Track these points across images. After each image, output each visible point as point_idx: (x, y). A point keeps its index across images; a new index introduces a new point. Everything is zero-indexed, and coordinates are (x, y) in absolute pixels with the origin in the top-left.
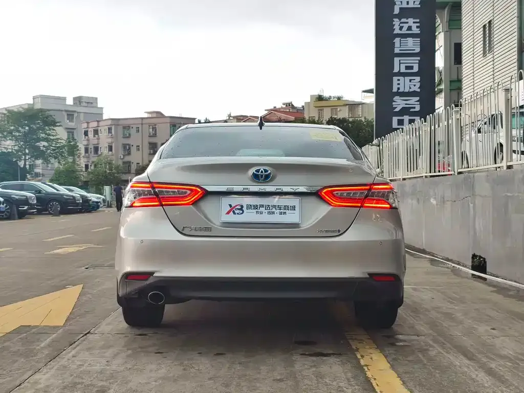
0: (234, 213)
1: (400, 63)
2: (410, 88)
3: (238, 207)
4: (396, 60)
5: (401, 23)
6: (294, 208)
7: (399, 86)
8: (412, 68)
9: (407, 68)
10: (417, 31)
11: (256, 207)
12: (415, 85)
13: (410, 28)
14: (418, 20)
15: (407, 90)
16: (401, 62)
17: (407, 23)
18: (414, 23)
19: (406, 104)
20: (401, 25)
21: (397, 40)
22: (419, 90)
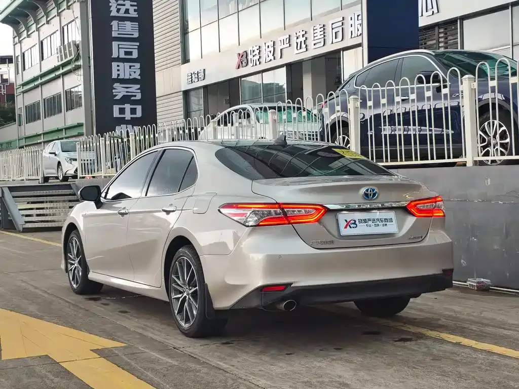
0: (351, 227)
1: (119, 48)
2: (130, 75)
3: (352, 222)
4: (115, 44)
5: (118, 5)
6: (391, 220)
7: (118, 72)
8: (130, 53)
9: (126, 53)
10: (135, 15)
11: (365, 221)
12: (135, 72)
13: (127, 11)
14: (135, 4)
15: (127, 77)
16: (120, 46)
17: (124, 5)
18: (131, 5)
19: (127, 92)
20: (118, 7)
21: (114, 24)
22: (139, 78)
